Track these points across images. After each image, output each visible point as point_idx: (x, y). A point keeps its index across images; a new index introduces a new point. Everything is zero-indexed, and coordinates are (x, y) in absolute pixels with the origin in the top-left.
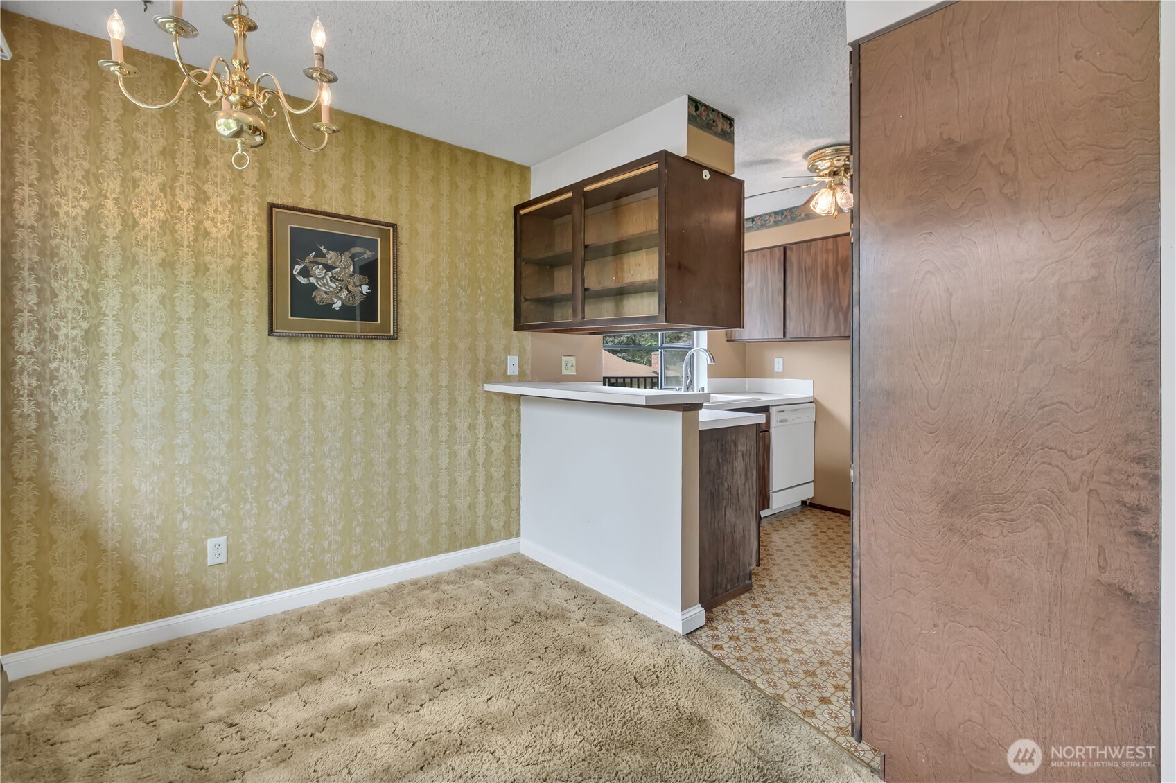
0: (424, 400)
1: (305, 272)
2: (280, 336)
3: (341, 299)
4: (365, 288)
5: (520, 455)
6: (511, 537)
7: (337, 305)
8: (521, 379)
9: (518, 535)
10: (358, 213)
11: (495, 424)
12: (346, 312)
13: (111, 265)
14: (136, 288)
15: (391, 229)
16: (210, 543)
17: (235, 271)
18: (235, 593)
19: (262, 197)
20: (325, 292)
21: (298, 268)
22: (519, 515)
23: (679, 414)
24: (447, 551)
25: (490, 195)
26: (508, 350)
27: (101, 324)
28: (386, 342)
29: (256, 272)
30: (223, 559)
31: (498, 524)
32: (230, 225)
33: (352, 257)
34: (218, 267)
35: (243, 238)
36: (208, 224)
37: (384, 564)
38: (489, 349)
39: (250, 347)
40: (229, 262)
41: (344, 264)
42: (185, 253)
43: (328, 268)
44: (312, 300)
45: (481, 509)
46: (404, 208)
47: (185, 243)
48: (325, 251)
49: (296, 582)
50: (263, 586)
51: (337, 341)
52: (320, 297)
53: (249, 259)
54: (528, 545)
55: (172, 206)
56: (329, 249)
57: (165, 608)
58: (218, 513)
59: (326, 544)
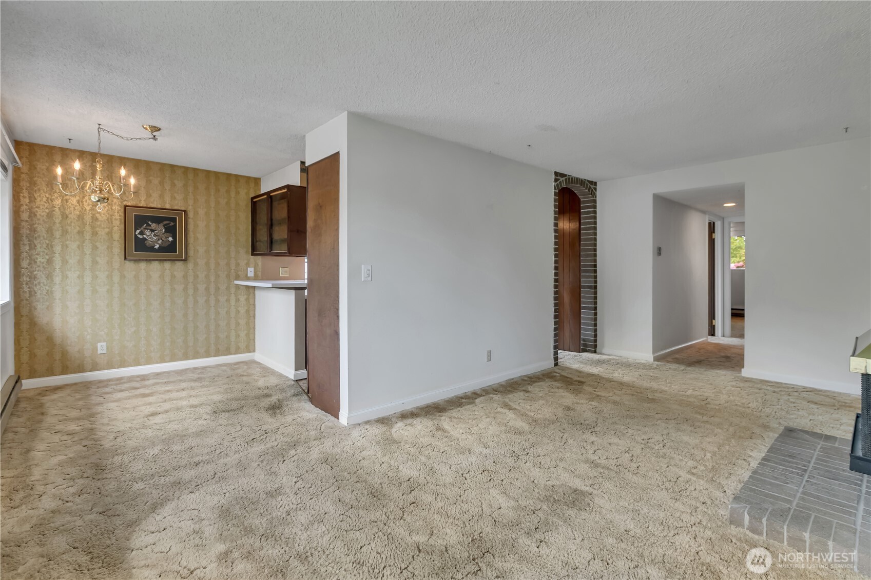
0: (202, 287)
1: (142, 233)
2: (130, 260)
3: (159, 244)
4: (170, 239)
5: (255, 314)
6: (249, 351)
7: (157, 246)
8: (256, 278)
9: (254, 351)
10: (168, 206)
11: (241, 299)
12: (161, 249)
13: (57, 234)
14: (67, 242)
15: (183, 213)
16: (99, 345)
17: (110, 234)
18: (110, 366)
19: (122, 202)
20: (151, 241)
21: (138, 231)
22: (255, 342)
23: (293, 292)
24: (214, 356)
25: (237, 193)
26: (248, 265)
27: (54, 257)
28: (182, 262)
29: (119, 234)
30: (105, 351)
31: (242, 346)
32: (107, 215)
33: (164, 226)
34: (102, 233)
35: (113, 220)
36: (97, 215)
37: (181, 360)
38: (237, 265)
39: (116, 265)
40: (107, 230)
41: (160, 229)
42: (88, 228)
43: (152, 231)
44: (145, 245)
45: (233, 339)
46: (191, 202)
47: (88, 224)
48: (150, 223)
49: (137, 363)
50: (123, 364)
51: (157, 262)
52: (149, 243)
53: (116, 229)
54: (257, 356)
55: (82, 209)
56: (152, 222)
57: (81, 369)
58: (103, 333)
59: (152, 349)
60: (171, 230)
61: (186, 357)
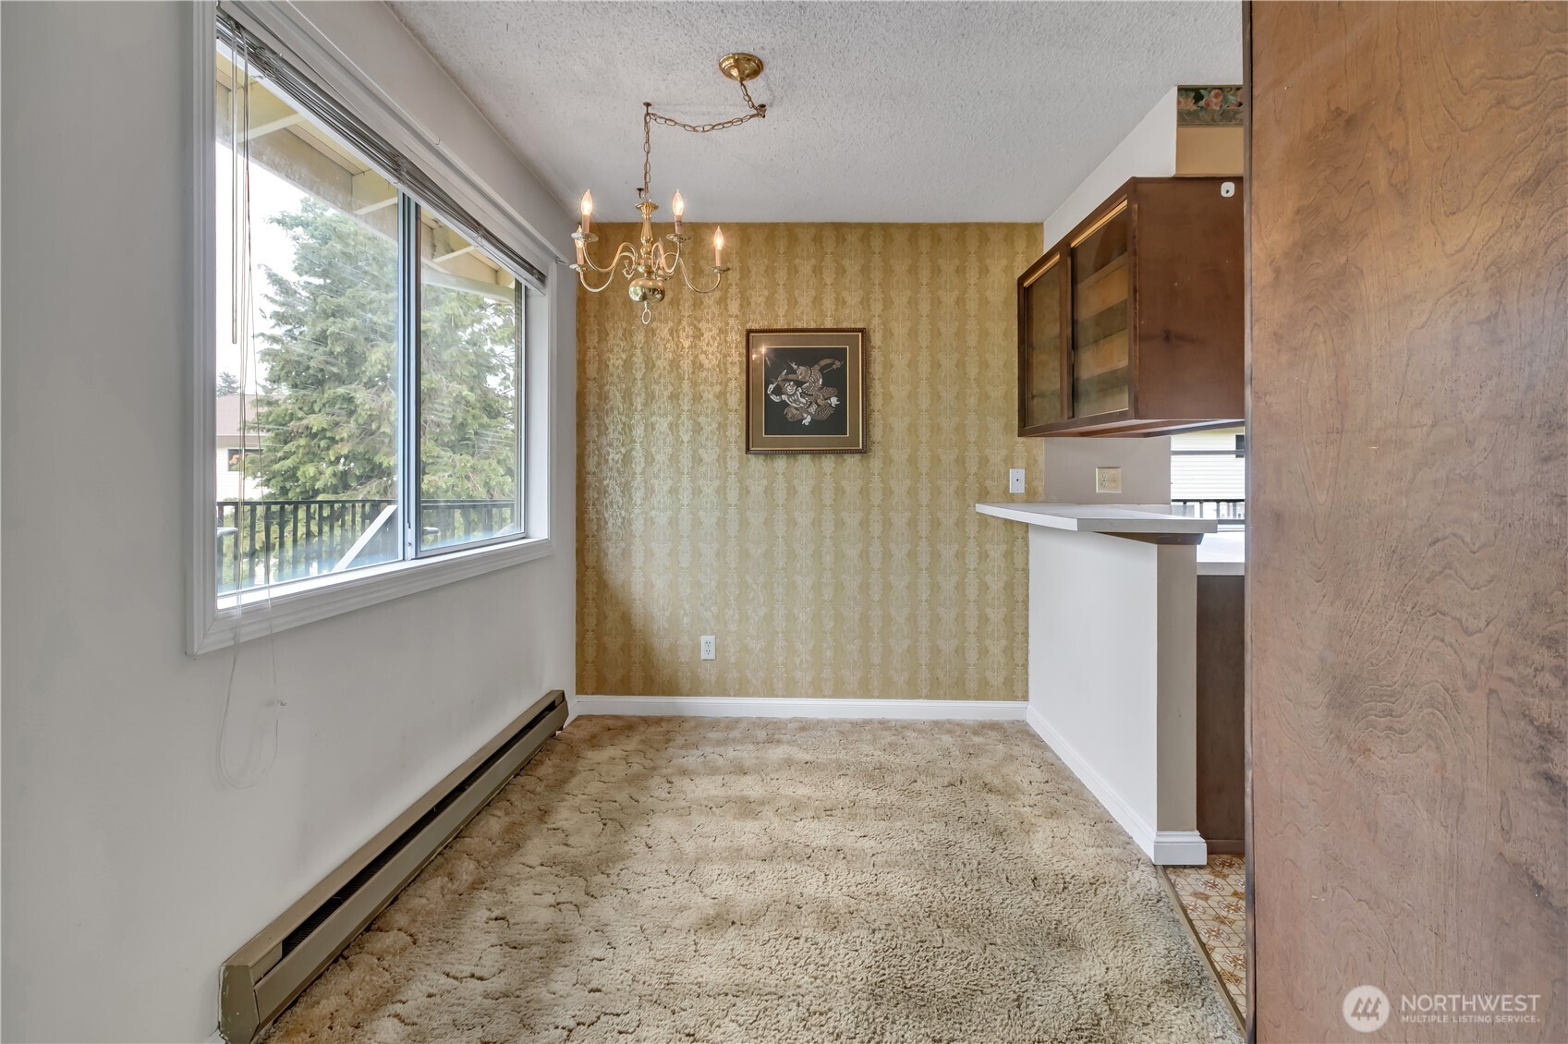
0: (900, 520)
1: (778, 391)
2: (757, 453)
3: (810, 414)
4: (834, 401)
5: (1027, 596)
6: (1012, 696)
7: (807, 421)
8: (1030, 498)
9: (1025, 698)
10: (829, 324)
11: (992, 553)
12: (817, 427)
13: (638, 402)
14: (654, 419)
15: (860, 334)
16: (704, 639)
17: (722, 396)
18: (723, 691)
19: (743, 324)
20: (796, 409)
21: (771, 387)
22: (1027, 673)
23: (1153, 548)
24: (928, 697)
25: (984, 271)
26: (1010, 462)
27: (633, 449)
28: (858, 457)
29: (738, 395)
30: (712, 656)
31: (996, 679)
32: (718, 355)
33: (821, 370)
34: (709, 394)
35: (729, 366)
36: (702, 357)
37: (855, 696)
38: (984, 461)
39: (733, 465)
40: (717, 388)
41: (813, 377)
42: (686, 385)
43: (799, 384)
44: (785, 417)
45: (972, 657)
46: (877, 308)
47: (686, 377)
48: (795, 367)
49: (771, 693)
50: (742, 691)
51: (808, 456)
52: (791, 413)
53: (733, 384)
54: (1035, 714)
55: (677, 345)
56: (799, 364)
57: (671, 689)
58: (709, 614)
59: (798, 660)
60: (835, 380)
61: (865, 692)
